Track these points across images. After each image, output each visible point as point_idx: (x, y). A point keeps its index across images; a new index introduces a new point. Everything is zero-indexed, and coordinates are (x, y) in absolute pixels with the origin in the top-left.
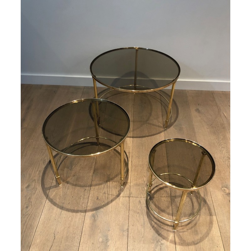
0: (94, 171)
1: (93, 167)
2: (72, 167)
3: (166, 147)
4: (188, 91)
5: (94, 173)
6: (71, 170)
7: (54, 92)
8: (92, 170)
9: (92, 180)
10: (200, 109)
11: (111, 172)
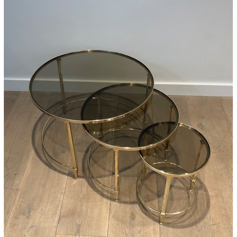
0: (59, 219)
1: (58, 212)
2: (30, 213)
3: (157, 181)
4: (188, 98)
5: (59, 222)
6: (28, 217)
7: (12, 101)
8: (56, 218)
9: (56, 233)
10: (203, 124)
11: (82, 221)
